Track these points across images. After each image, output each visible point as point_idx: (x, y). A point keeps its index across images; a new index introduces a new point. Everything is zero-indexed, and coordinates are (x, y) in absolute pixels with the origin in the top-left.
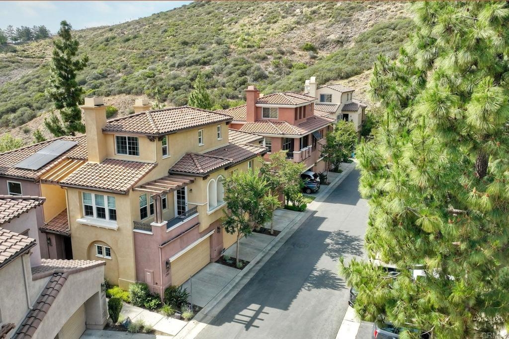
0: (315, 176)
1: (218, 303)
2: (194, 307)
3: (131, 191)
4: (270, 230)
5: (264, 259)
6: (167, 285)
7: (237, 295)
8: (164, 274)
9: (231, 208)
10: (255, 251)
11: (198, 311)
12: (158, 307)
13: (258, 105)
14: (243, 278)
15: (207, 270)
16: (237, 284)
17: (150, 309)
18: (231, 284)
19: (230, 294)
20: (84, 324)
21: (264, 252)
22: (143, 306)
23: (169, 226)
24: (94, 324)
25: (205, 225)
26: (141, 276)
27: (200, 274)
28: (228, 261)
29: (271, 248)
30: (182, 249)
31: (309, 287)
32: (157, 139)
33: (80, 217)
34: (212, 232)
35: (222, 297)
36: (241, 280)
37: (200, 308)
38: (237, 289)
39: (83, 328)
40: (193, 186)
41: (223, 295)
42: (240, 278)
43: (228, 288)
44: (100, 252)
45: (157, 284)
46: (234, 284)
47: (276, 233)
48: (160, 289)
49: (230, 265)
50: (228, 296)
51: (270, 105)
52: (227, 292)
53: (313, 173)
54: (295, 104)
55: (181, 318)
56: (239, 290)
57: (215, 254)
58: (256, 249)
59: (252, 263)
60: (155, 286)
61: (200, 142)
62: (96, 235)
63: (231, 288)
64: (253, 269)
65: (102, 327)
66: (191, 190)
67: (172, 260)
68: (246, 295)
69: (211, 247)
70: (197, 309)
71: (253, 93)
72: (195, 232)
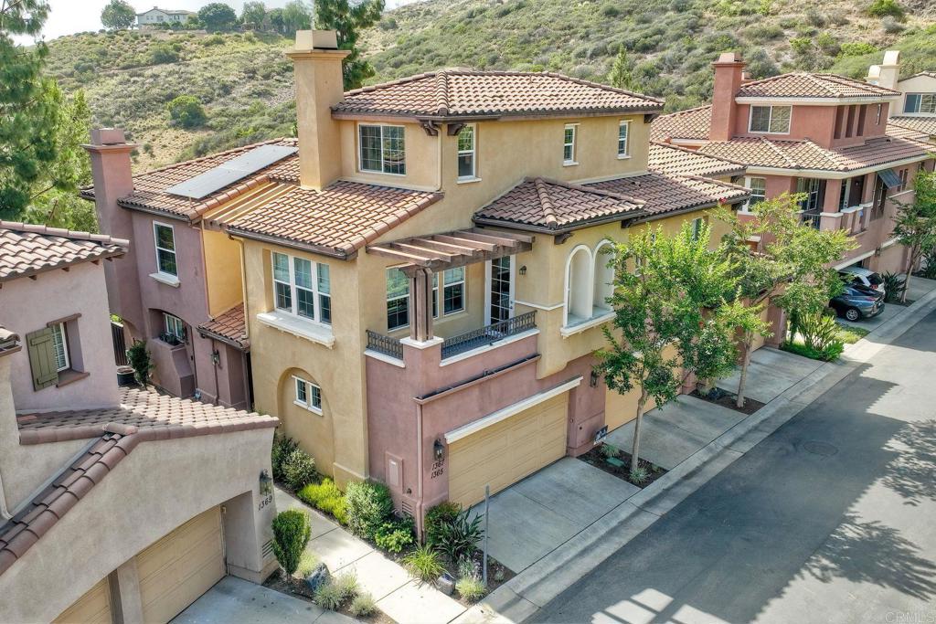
0: (874, 280)
1: (559, 568)
2: (493, 567)
3: (361, 252)
4: (735, 398)
5: (708, 468)
6: (435, 500)
7: (614, 556)
8: (428, 470)
9: (625, 325)
10: (688, 444)
11: (501, 582)
12: (402, 552)
13: (740, 100)
14: (641, 510)
15: (553, 475)
16: (623, 523)
17: (387, 551)
18: (606, 523)
19: (598, 551)
20: (222, 562)
21: (711, 450)
22: (371, 541)
23: (447, 350)
24: (243, 566)
25: (553, 361)
26: (379, 465)
27: (535, 481)
28: (611, 460)
29: (733, 443)
30: (485, 413)
31: (824, 568)
32: (445, 128)
33: (265, 309)
34: (576, 383)
35: (573, 552)
36: (634, 515)
37: (509, 574)
38: (617, 539)
39: (216, 571)
40: (528, 259)
41: (580, 548)
42: (633, 509)
43: (595, 531)
44: (303, 397)
45: (410, 492)
46: (614, 523)
47: (751, 406)
48: (416, 506)
49: (616, 472)
50: (592, 555)
51: (772, 99)
52: (589, 542)
53: (869, 273)
54: (838, 94)
55: (454, 593)
56: (625, 541)
57: (581, 437)
58: (691, 439)
59: (675, 474)
60: (406, 495)
61: (567, 156)
62: (294, 354)
63: (602, 532)
64: (674, 490)
65: (260, 579)
66: (524, 269)
67: (451, 438)
68: (639, 562)
69: (571, 419)
70: (499, 575)
71: (731, 71)
72: (525, 376)
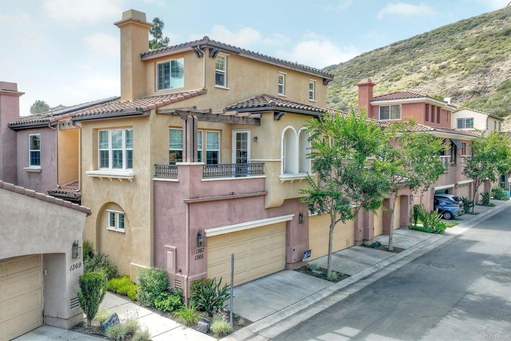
1: (283, 320)
2: (236, 319)
4: (387, 247)
5: (376, 275)
6: (197, 276)
7: (321, 313)
8: (193, 253)
10: (361, 265)
11: (242, 326)
13: (374, 103)
14: (335, 293)
15: (278, 277)
16: (324, 299)
17: (164, 312)
18: (313, 298)
19: (309, 311)
21: (376, 267)
24: (56, 316)
26: (160, 258)
28: (314, 271)
29: (389, 265)
32: (207, 52)
33: (91, 168)
34: (289, 217)
35: (292, 312)
36: (331, 295)
37: (248, 322)
38: (321, 306)
40: (258, 131)
41: (297, 310)
42: (330, 293)
43: (307, 302)
44: (113, 224)
45: (180, 271)
46: (319, 299)
47: (397, 250)
48: (183, 281)
49: (318, 276)
50: (305, 313)
51: (390, 101)
52: (303, 307)
55: (209, 332)
56: (327, 307)
57: (294, 256)
58: (363, 263)
59: (356, 277)
60: (178, 274)
62: (108, 193)
63: (311, 303)
64: (356, 284)
65: (66, 324)
66: (256, 138)
67: (210, 232)
68: (339, 314)
69: (288, 244)
70: (241, 322)
71: (367, 87)
72: (258, 203)
